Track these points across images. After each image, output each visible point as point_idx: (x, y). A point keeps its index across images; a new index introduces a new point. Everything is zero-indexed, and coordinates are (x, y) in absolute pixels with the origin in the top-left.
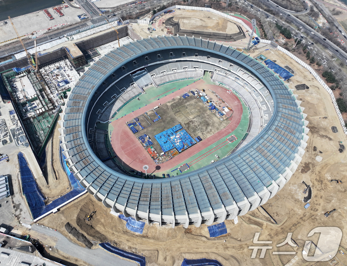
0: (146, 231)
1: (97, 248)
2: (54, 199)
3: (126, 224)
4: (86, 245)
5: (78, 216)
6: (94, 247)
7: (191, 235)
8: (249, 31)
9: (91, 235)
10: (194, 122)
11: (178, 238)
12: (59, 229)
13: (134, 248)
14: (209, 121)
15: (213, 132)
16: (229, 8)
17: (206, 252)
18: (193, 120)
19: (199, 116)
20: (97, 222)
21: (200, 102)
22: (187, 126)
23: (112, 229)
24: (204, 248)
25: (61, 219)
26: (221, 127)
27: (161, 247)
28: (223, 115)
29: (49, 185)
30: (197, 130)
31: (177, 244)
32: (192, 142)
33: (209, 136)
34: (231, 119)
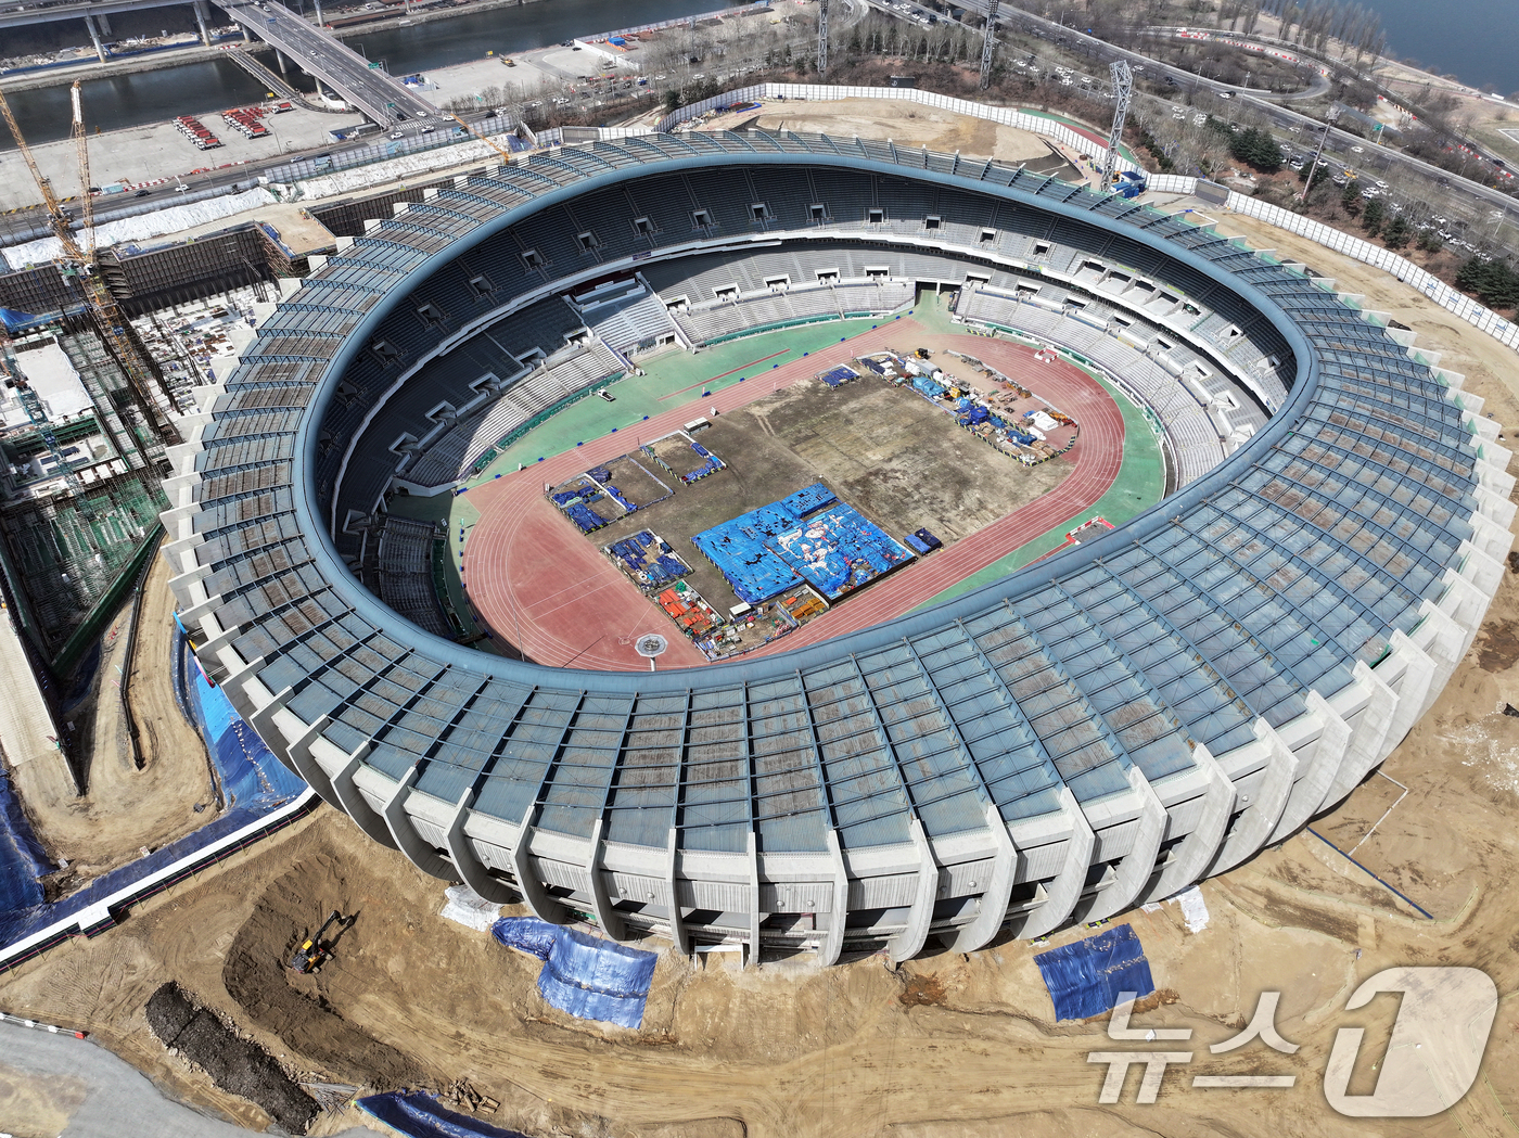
0: (666, 1006)
1: (343, 1126)
2: (105, 867)
3: (537, 974)
4: (273, 1112)
5: (239, 940)
6: (324, 1124)
7: (941, 1013)
8: (1093, 154)
9: (310, 1052)
10: (890, 474)
11: (862, 1033)
12: (104, 1026)
13: (587, 1117)
14: (965, 469)
15: (992, 511)
16: (995, 90)
17: (1043, 1106)
18: (887, 467)
19: (915, 451)
20: (360, 975)
21: (914, 396)
22: (858, 493)
23: (452, 1011)
24: (1031, 1085)
25: (131, 968)
26: (1032, 489)
27: (763, 1096)
28: (1031, 441)
29: (91, 797)
30: (913, 505)
31: (861, 1072)
32: (894, 554)
33: (973, 528)
34: (1075, 459)
